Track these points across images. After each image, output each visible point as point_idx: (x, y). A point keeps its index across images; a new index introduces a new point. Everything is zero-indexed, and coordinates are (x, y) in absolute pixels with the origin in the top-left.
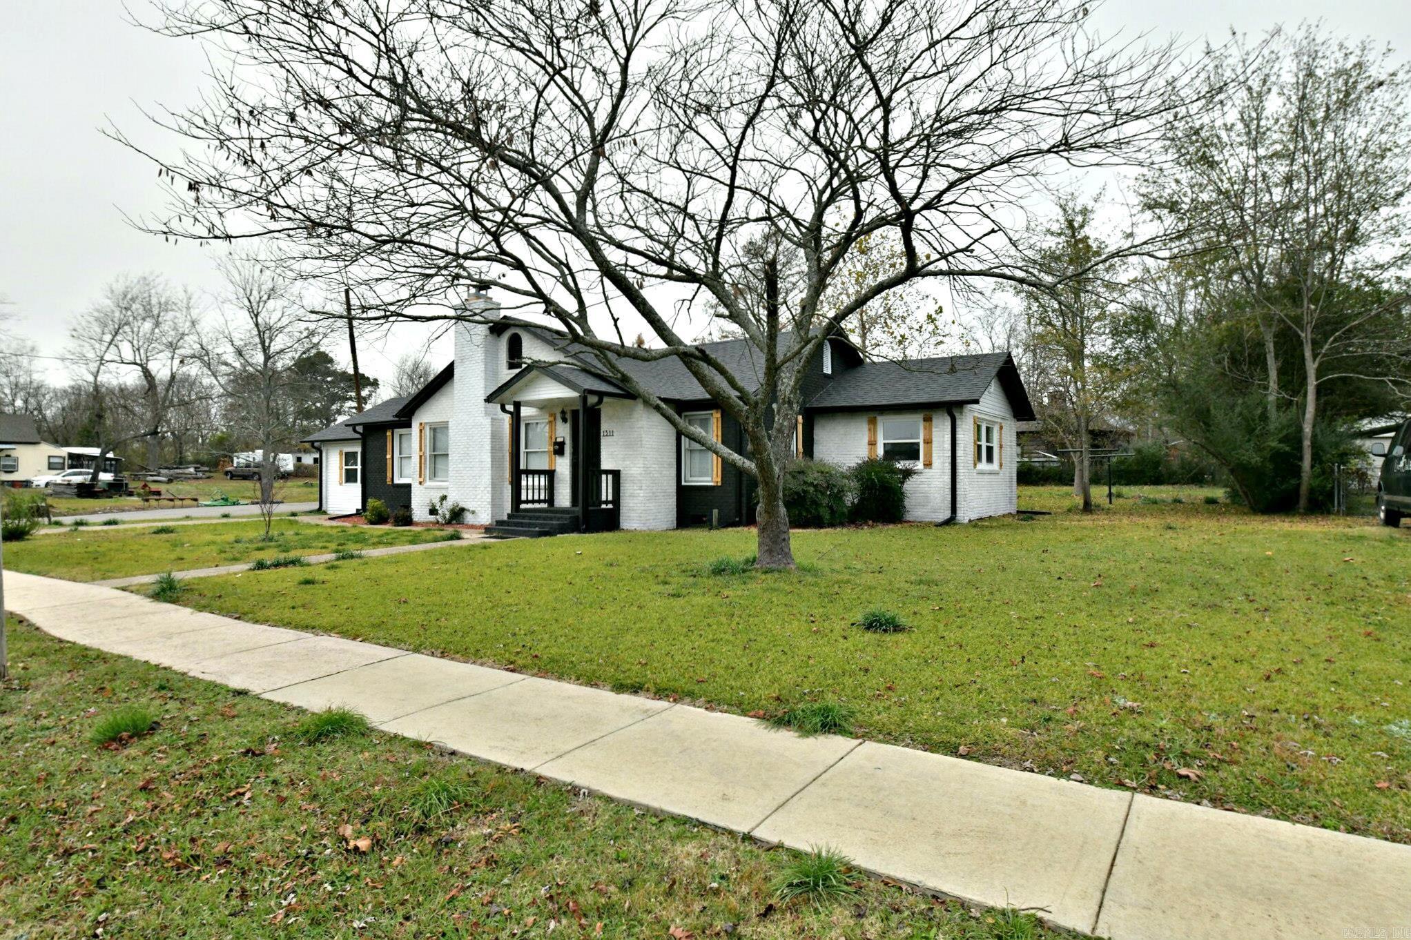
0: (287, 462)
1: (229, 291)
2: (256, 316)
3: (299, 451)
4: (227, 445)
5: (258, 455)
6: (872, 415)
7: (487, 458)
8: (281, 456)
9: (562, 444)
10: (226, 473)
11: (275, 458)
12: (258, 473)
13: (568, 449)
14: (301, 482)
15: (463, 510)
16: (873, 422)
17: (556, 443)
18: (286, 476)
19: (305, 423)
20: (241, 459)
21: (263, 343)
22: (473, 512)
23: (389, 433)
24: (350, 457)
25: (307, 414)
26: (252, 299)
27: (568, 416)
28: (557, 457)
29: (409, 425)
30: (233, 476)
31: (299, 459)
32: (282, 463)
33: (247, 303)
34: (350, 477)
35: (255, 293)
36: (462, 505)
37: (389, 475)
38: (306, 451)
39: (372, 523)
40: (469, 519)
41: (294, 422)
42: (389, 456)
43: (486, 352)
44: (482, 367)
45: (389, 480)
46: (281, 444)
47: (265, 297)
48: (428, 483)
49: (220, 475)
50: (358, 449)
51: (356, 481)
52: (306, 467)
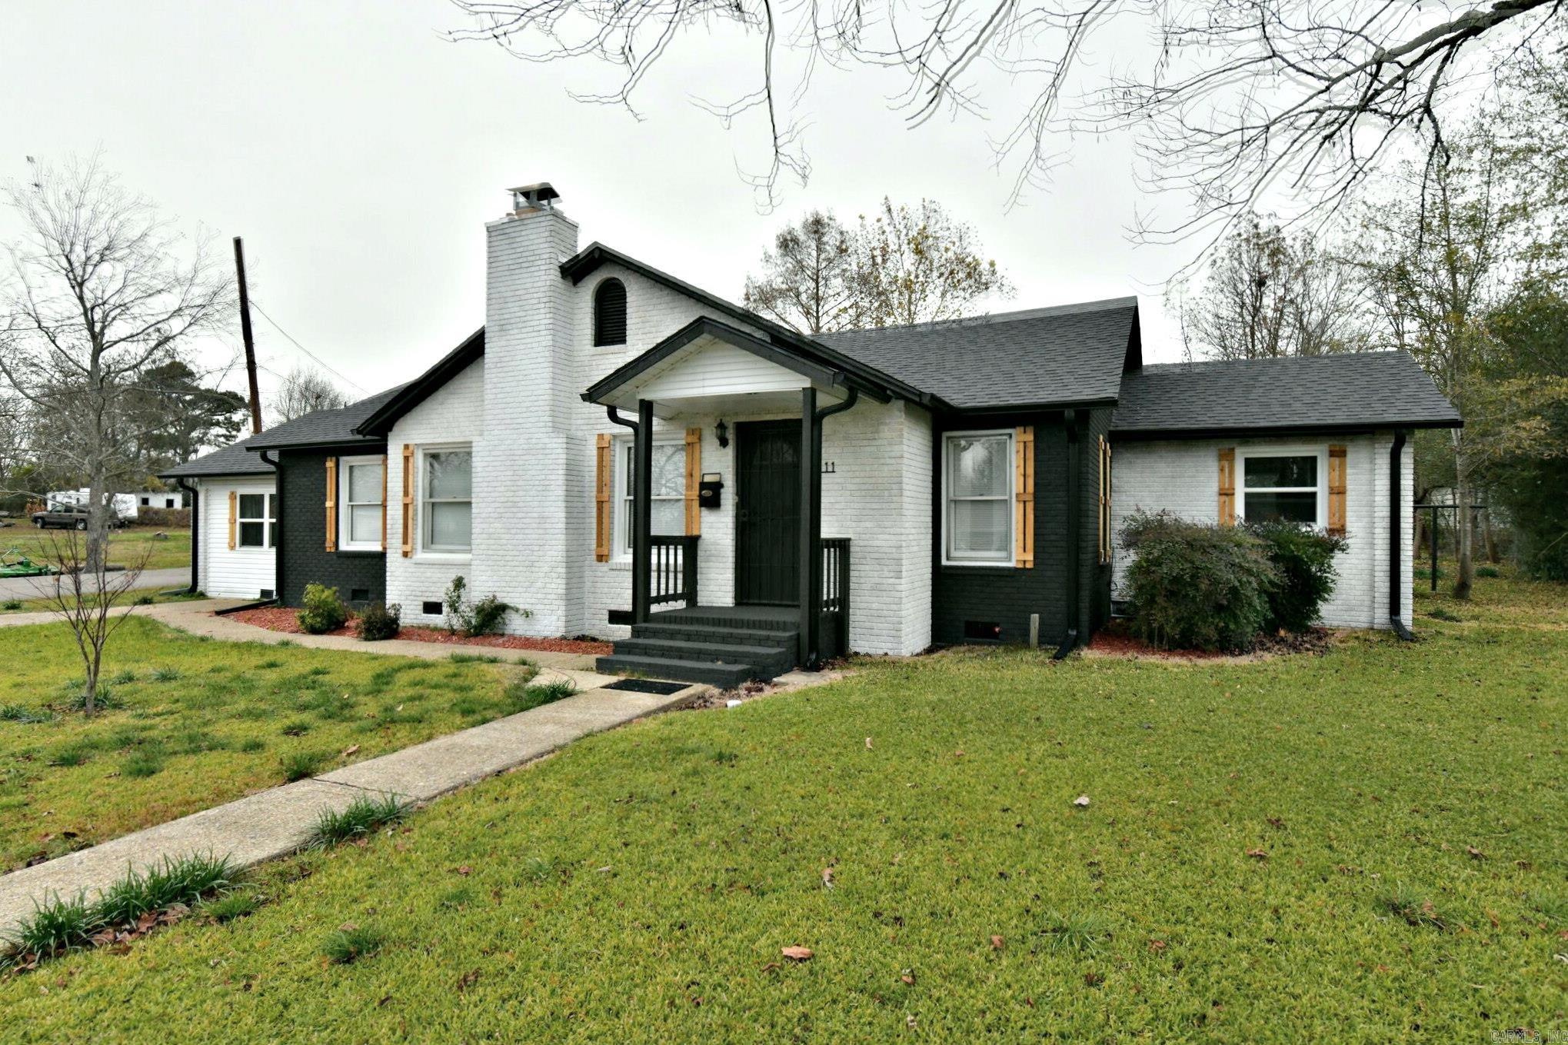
0: (129, 505)
1: (36, 244)
2: (81, 285)
3: (145, 490)
4: (37, 482)
5: (85, 494)
6: (1226, 445)
7: (557, 513)
8: (119, 496)
9: (717, 487)
10: (35, 520)
11: (109, 501)
12: (83, 520)
13: (729, 497)
14: (149, 533)
15: (503, 608)
16: (1227, 457)
17: (703, 486)
18: (126, 524)
19: (153, 453)
20: (59, 499)
21: (91, 325)
22: (527, 614)
23: (330, 464)
24: (250, 505)
25: (158, 443)
26: (73, 258)
27: (730, 436)
28: (705, 512)
29: (381, 449)
30: (47, 523)
31: (145, 501)
32: (120, 507)
33: (65, 264)
34: (250, 536)
35: (79, 248)
36: (503, 598)
37: (330, 536)
38: (155, 490)
39: (314, 631)
40: (516, 625)
41: (139, 451)
42: (329, 504)
43: (555, 311)
44: (546, 340)
45: (329, 546)
46: (122, 482)
47: (97, 258)
48: (420, 555)
49: (26, 522)
50: (267, 490)
51: (260, 543)
52: (157, 512)
